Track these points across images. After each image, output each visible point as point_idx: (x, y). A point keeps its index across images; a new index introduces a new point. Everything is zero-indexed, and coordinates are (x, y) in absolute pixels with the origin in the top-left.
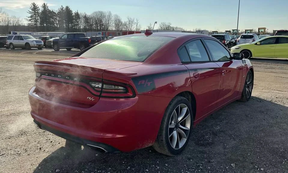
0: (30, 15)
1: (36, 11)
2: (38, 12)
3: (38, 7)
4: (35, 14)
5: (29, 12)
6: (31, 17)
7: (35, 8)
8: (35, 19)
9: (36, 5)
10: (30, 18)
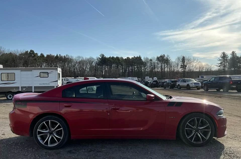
0: (220, 62)
1: (225, 59)
2: (227, 59)
3: (227, 55)
4: (224, 61)
5: (219, 60)
6: (221, 63)
7: (224, 56)
8: (224, 64)
9: (226, 54)
10: (220, 65)
